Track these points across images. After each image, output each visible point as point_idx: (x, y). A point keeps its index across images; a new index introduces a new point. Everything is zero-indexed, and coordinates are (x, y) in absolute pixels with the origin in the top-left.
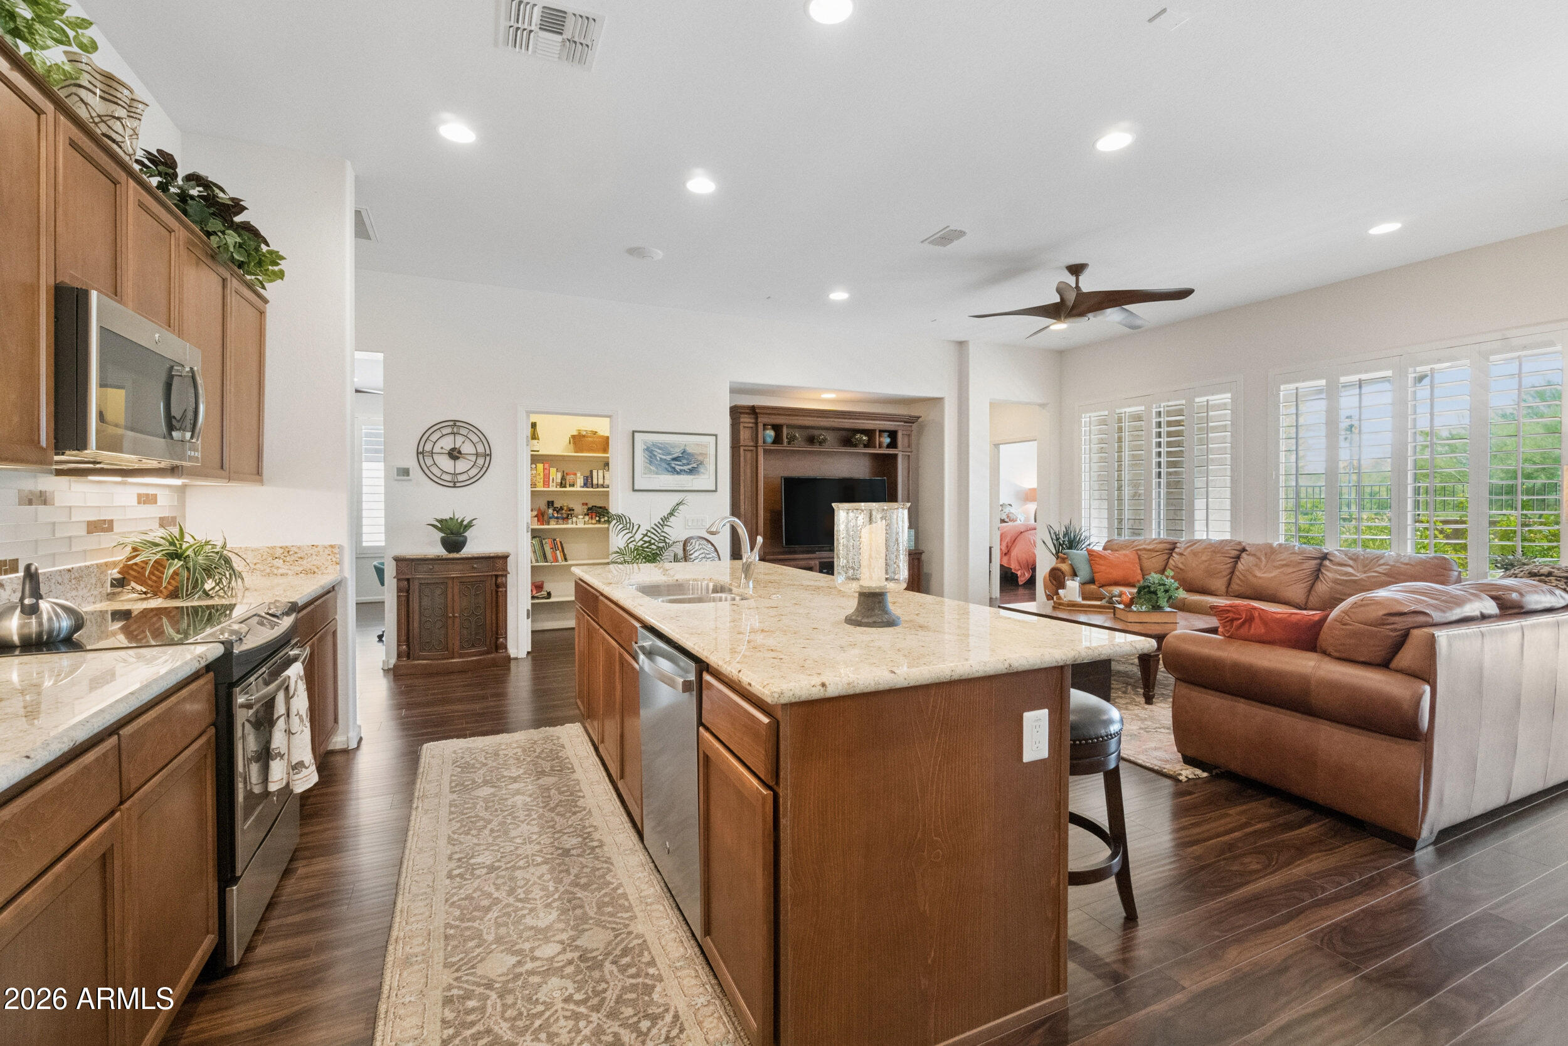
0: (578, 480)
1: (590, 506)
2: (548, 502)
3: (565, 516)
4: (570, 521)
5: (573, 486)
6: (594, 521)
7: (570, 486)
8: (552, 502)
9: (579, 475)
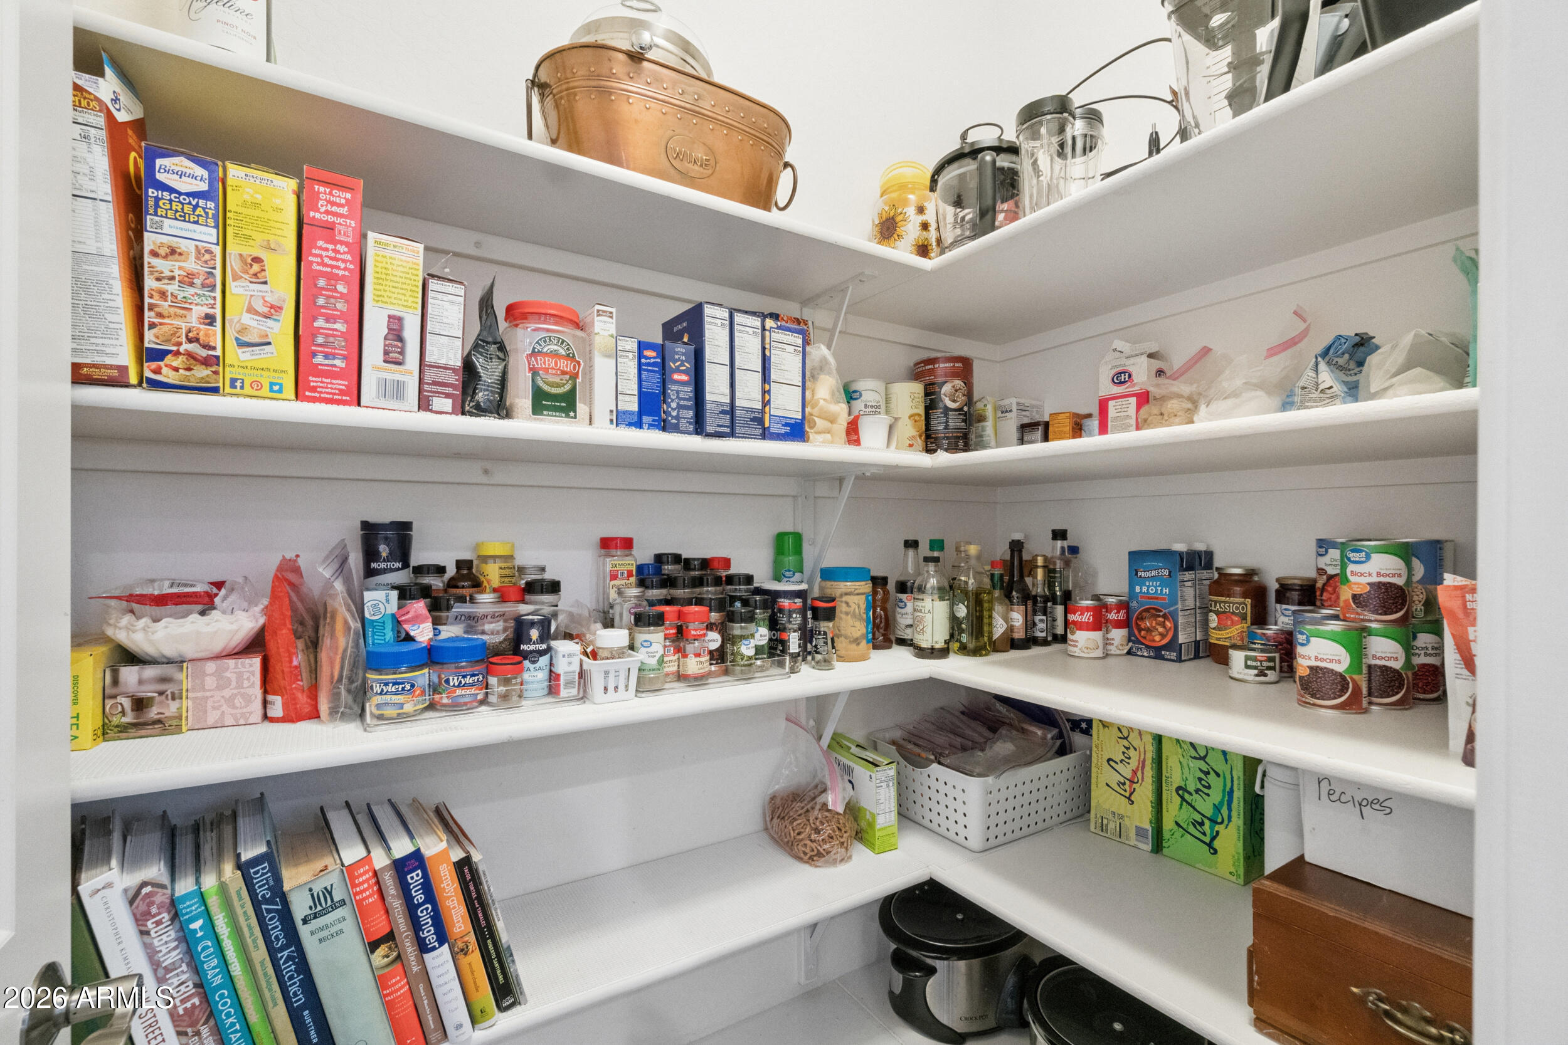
0: (603, 370)
1: (644, 554)
2: (370, 531)
3: (494, 633)
4: (534, 674)
5: (566, 404)
6: (694, 665)
7: (542, 402)
8: (401, 534)
9: (604, 328)
